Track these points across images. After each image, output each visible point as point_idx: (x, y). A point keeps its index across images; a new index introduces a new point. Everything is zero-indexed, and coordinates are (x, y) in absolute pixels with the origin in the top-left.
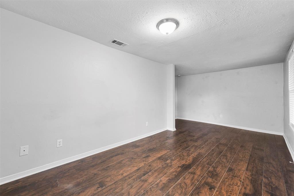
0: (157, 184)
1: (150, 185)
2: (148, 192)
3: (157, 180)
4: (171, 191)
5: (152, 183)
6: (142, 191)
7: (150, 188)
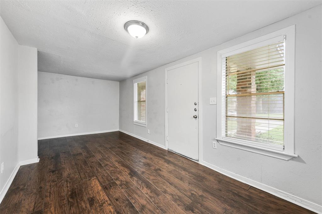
0: (151, 197)
1: (151, 203)
2: (160, 206)
3: (145, 196)
4: (161, 190)
5: (148, 201)
6: (158, 211)
7: (155, 203)
